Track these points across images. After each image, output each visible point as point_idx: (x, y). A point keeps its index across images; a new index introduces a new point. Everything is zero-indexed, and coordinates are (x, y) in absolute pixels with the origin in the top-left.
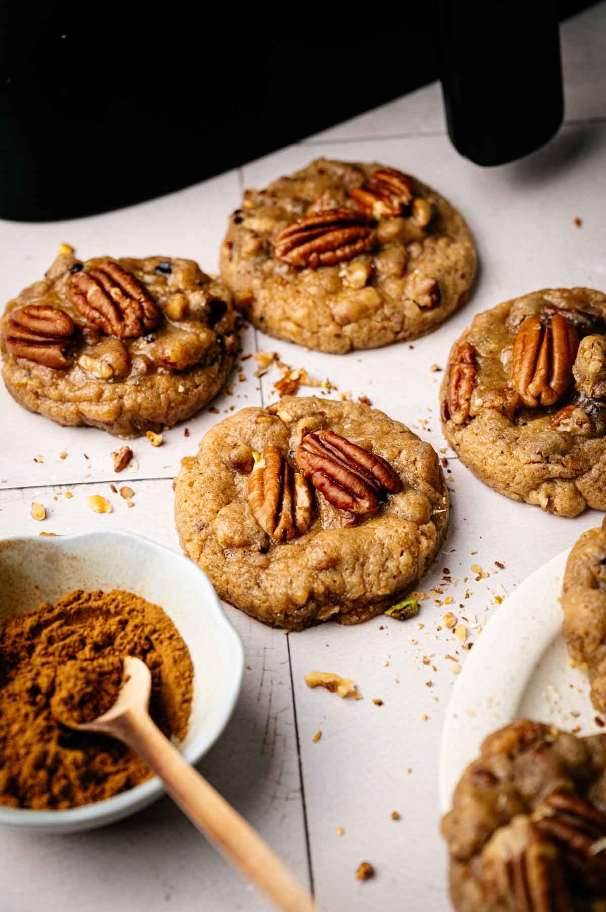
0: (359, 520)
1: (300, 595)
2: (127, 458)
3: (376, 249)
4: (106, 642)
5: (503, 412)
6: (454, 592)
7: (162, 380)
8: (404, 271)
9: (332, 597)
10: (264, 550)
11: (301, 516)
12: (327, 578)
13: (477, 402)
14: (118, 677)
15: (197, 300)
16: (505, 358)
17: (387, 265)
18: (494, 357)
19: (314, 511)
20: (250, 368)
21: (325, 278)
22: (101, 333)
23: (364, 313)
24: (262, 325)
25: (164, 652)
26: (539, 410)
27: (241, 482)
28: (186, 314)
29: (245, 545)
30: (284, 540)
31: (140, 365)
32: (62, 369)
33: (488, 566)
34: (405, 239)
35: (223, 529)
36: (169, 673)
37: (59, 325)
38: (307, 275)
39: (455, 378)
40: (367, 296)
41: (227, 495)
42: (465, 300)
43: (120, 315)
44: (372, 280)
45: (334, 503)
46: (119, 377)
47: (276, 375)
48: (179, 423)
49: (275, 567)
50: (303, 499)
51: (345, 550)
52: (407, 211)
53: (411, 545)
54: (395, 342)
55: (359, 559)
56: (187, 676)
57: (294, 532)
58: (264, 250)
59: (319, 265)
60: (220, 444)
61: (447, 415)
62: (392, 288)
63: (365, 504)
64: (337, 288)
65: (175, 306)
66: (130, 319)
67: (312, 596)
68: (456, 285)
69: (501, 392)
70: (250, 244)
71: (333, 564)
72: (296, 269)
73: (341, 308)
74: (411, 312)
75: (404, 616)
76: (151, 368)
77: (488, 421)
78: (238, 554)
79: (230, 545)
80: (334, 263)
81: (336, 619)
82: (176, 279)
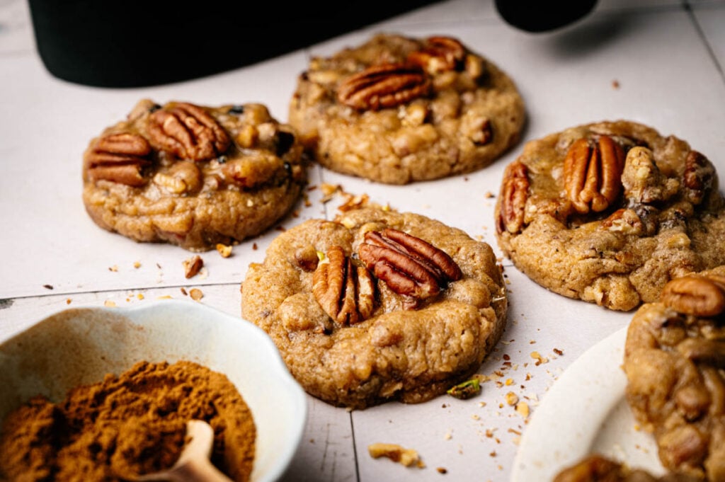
0: (420, 304)
1: (363, 368)
2: (197, 267)
3: (431, 95)
4: (170, 408)
5: (557, 216)
6: (515, 375)
7: (232, 195)
8: (459, 113)
9: (394, 373)
10: (328, 332)
11: (364, 303)
12: (389, 353)
13: (531, 208)
14: (181, 438)
15: (266, 131)
16: (556, 174)
17: (442, 108)
18: (546, 173)
19: (377, 300)
20: (315, 197)
21: (385, 118)
22: (176, 157)
23: (420, 146)
24: (327, 162)
25: (227, 416)
26: (591, 216)
27: (306, 278)
28: (256, 143)
29: (309, 327)
30: (347, 323)
31: (213, 183)
32: (139, 187)
33: (547, 353)
34: (458, 88)
35: (289, 312)
36: (232, 434)
37: (137, 146)
38: (369, 116)
39: (509, 190)
40: (425, 132)
41: (292, 287)
42: (516, 141)
43: (194, 139)
44: (429, 119)
45: (395, 290)
46: (191, 191)
47: (339, 200)
48: (248, 238)
49: (339, 347)
50: (365, 287)
51: (408, 328)
52: (460, 66)
53: (472, 324)
54: (450, 175)
55: (421, 338)
56: (250, 436)
57: (357, 317)
58: (329, 96)
59: (379, 108)
60: (287, 248)
61: (502, 226)
62: (448, 127)
63: (426, 288)
64: (397, 126)
65: (245, 136)
66: (204, 143)
67: (375, 371)
68: (507, 127)
69: (555, 200)
70: (316, 92)
71: (395, 340)
72: (359, 111)
73: (400, 141)
74: (466, 146)
75: (467, 396)
76: (222, 185)
77: (543, 225)
78: (302, 336)
79: (294, 328)
80: (394, 106)
81: (398, 398)
82: (248, 118)
